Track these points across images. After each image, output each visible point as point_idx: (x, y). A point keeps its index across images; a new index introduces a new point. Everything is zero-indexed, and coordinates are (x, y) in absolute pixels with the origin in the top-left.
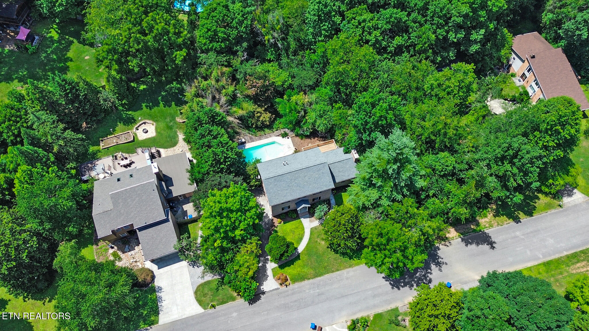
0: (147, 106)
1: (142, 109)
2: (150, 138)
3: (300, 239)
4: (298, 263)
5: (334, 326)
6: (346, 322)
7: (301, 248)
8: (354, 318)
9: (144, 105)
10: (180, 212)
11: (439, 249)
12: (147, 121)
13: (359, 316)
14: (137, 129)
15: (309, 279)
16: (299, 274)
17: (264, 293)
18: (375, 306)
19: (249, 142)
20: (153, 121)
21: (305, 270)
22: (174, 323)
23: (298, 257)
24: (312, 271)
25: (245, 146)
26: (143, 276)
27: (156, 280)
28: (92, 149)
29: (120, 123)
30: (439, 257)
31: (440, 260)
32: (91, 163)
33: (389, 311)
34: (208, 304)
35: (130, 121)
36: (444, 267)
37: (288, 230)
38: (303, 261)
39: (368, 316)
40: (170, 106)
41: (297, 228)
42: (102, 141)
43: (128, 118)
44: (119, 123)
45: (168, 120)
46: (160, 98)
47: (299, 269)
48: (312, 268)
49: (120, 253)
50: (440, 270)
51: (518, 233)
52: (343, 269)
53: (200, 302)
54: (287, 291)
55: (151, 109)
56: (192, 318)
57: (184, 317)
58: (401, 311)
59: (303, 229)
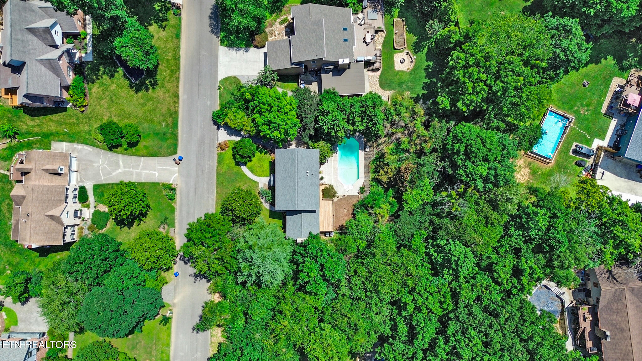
0: (429, 66)
1: (427, 61)
2: (394, 64)
3: (252, 171)
4: (233, 163)
5: (177, 174)
6: (177, 185)
7: (244, 169)
8: (178, 192)
9: (431, 63)
10: (312, 78)
11: (208, 282)
12: (413, 63)
13: (178, 196)
14: (407, 54)
15: (217, 167)
16: (223, 160)
17: (218, 129)
18: (181, 211)
19: (365, 155)
20: (412, 70)
21: (225, 167)
22: (216, 57)
23: (238, 164)
24: (223, 171)
25: (361, 150)
26: (259, 39)
27: (256, 49)
28: (396, 11)
29: (417, 39)
30: (202, 279)
31: (199, 278)
32: (381, 9)
33: (174, 219)
34: (223, 85)
35: (417, 48)
36: (192, 279)
37: (263, 163)
38: (233, 167)
39: (175, 203)
40: (423, 88)
41: (263, 171)
42: (402, 21)
43: (420, 47)
44: (417, 37)
45: (410, 84)
46: (435, 80)
47: (227, 162)
48: (225, 172)
49: (286, 24)
50: (191, 275)
51: (199, 354)
52: (216, 197)
53: (226, 79)
54: (213, 147)
55: (425, 69)
56: (216, 71)
57: (219, 65)
58: (171, 229)
59: (260, 176)
